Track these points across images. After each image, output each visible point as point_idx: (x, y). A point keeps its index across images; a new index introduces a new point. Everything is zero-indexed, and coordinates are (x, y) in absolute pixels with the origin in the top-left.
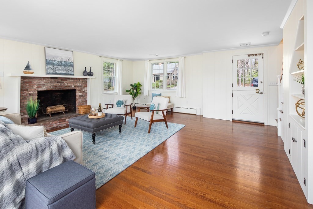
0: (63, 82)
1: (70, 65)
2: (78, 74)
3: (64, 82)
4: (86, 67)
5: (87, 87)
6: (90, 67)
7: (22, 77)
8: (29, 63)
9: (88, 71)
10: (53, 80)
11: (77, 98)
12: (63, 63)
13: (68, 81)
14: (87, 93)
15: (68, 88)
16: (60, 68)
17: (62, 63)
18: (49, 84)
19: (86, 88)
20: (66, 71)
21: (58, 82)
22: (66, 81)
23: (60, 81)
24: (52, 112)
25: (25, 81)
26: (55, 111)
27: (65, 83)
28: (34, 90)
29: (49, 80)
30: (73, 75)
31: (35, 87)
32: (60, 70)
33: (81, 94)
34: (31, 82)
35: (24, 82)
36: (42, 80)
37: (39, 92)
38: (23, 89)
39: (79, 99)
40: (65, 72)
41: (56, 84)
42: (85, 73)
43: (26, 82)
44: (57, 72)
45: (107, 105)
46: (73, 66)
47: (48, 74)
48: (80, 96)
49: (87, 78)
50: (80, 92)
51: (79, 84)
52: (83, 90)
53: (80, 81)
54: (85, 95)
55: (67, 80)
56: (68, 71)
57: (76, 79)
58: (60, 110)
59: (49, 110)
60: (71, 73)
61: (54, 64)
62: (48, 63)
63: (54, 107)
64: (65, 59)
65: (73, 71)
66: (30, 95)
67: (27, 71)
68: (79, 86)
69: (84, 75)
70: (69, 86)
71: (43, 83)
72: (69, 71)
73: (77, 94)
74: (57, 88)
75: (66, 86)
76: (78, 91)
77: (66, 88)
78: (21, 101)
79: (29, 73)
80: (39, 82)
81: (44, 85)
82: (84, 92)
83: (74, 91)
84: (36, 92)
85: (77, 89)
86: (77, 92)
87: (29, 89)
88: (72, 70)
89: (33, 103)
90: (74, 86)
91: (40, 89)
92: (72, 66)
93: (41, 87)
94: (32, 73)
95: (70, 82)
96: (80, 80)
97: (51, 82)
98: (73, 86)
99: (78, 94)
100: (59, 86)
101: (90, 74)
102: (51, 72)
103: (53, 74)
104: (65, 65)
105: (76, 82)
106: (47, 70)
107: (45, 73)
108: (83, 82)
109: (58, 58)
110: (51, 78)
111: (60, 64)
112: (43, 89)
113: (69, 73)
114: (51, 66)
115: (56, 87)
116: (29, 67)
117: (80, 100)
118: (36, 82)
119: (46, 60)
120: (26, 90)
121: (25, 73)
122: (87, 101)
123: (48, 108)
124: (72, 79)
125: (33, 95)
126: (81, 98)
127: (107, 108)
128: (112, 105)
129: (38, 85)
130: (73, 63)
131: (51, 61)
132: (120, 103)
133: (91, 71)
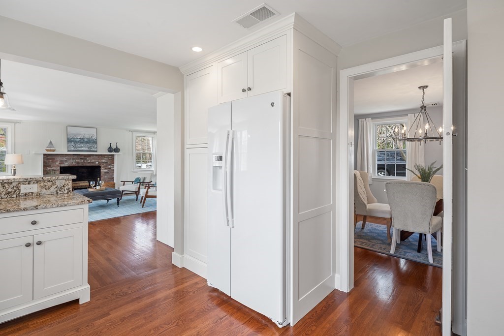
0: (86, 159)
1: (93, 142)
2: (102, 150)
3: (88, 158)
4: (111, 143)
5: (114, 163)
6: (117, 143)
7: (44, 155)
8: (51, 142)
9: (114, 147)
10: (75, 157)
11: (102, 174)
12: (86, 140)
13: (92, 157)
14: (113, 170)
15: (91, 165)
16: (82, 145)
17: (84, 140)
18: (72, 161)
19: (112, 165)
20: (89, 148)
21: (81, 159)
22: (90, 158)
23: (83, 157)
24: (75, 187)
26: (78, 186)
28: (56, 166)
29: (71, 157)
30: (96, 151)
31: (58, 163)
32: (82, 147)
33: (106, 171)
34: (54, 159)
35: (47, 159)
36: (64, 157)
37: (61, 167)
38: (46, 165)
39: (104, 175)
40: (87, 149)
41: (78, 160)
42: (110, 149)
43: (49, 158)
44: (79, 149)
45: (124, 182)
46: (96, 143)
47: (69, 151)
48: (105, 172)
49: (113, 155)
50: (106, 169)
51: (104, 161)
52: (110, 167)
53: (105, 157)
54: (111, 171)
56: (91, 148)
57: (101, 155)
58: (84, 186)
60: (94, 150)
61: (75, 142)
62: (69, 141)
63: (77, 182)
64: (87, 137)
65: (97, 148)
66: (53, 170)
67: (49, 149)
68: (104, 163)
69: (110, 151)
70: (93, 163)
73: (101, 171)
74: (80, 165)
75: (89, 163)
77: (89, 165)
79: (50, 151)
80: (61, 158)
81: (66, 161)
82: (110, 168)
83: (99, 167)
84: (59, 168)
85: (102, 165)
86: (102, 168)
87: (52, 165)
88: (95, 147)
90: (99, 163)
91: (62, 165)
93: (63, 163)
94: (54, 151)
95: (94, 159)
97: (73, 159)
98: (97, 163)
99: (103, 170)
100: (82, 163)
101: (117, 150)
102: (73, 149)
103: (74, 151)
104: (87, 142)
105: (100, 159)
106: (68, 147)
107: (67, 151)
108: (109, 159)
109: (80, 136)
110: (74, 155)
111: (82, 141)
112: (65, 165)
113: (92, 150)
114: (73, 144)
115: (79, 163)
116: (51, 145)
117: (106, 177)
118: (59, 159)
119: (68, 139)
120: (50, 166)
121: (47, 150)
122: (113, 178)
124: (96, 155)
126: (107, 174)
127: (124, 185)
128: (133, 182)
129: (61, 161)
130: (96, 139)
131: (72, 139)
132: (137, 181)
133: (118, 147)
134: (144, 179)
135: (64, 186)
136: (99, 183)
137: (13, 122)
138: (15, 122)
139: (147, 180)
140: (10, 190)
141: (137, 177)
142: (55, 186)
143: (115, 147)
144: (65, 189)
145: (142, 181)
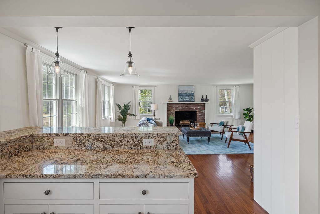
1: (192, 95)
2: (197, 101)
3: (189, 106)
4: (203, 96)
6: (206, 95)
7: (167, 104)
8: (170, 96)
9: (205, 98)
10: (182, 105)
11: (197, 117)
12: (188, 94)
13: (191, 105)
14: (204, 114)
15: (191, 110)
16: (186, 97)
18: (181, 108)
19: (204, 110)
20: (190, 99)
21: (186, 106)
23: (186, 105)
24: (182, 124)
26: (184, 124)
28: (173, 111)
30: (194, 101)
31: (174, 109)
32: (186, 99)
33: (200, 114)
34: (172, 106)
37: (175, 111)
38: (168, 110)
39: (199, 117)
40: (189, 100)
41: (184, 107)
42: (202, 100)
43: (170, 106)
44: (184, 100)
45: (212, 124)
46: (194, 96)
47: (179, 101)
48: (200, 115)
49: (204, 104)
50: (200, 113)
52: (202, 112)
53: (199, 105)
57: (197, 104)
58: (187, 124)
59: (181, 122)
60: (193, 100)
61: (182, 96)
62: (180, 95)
63: (184, 121)
64: (189, 92)
67: (170, 100)
68: (198, 109)
69: (202, 101)
70: (192, 109)
73: (197, 114)
74: (185, 110)
75: (190, 109)
77: (190, 110)
78: (167, 116)
80: (176, 106)
81: (178, 107)
82: (202, 113)
83: (195, 112)
85: (197, 111)
86: (197, 113)
87: (171, 110)
88: (194, 98)
89: (172, 117)
91: (176, 110)
93: (176, 109)
94: (172, 101)
95: (193, 106)
97: (181, 106)
98: (194, 109)
99: (198, 114)
100: (186, 109)
101: (206, 100)
102: (181, 100)
104: (189, 96)
105: (196, 106)
106: (179, 99)
107: (178, 101)
108: (202, 106)
109: (185, 92)
110: (182, 104)
111: (186, 95)
112: (178, 110)
114: (181, 97)
115: (184, 109)
116: (170, 98)
117: (200, 118)
118: (174, 106)
119: (179, 94)
120: (170, 110)
121: (169, 101)
122: (204, 119)
123: (181, 121)
124: (194, 104)
125: (173, 113)
126: (200, 117)
127: (212, 126)
128: (218, 124)
130: (194, 93)
131: (181, 94)
132: (222, 124)
133: (207, 98)
134: (227, 123)
135: (173, 142)
136: (196, 124)
137: (154, 86)
138: (155, 86)
139: (229, 124)
140: (136, 143)
141: (221, 121)
142: (166, 142)
144: (174, 144)
145: (225, 125)
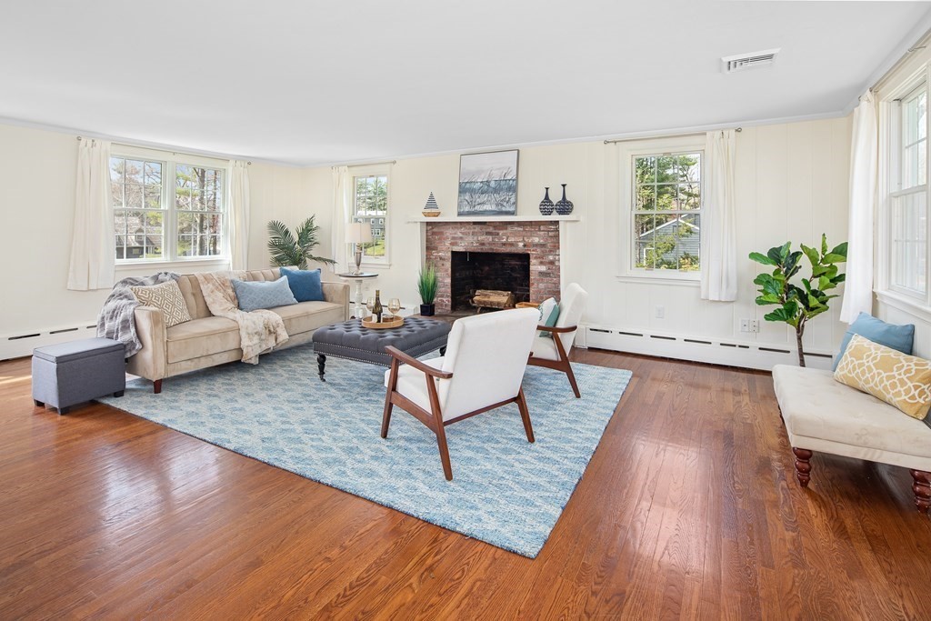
0: (498, 234)
1: (510, 187)
2: (529, 211)
3: (501, 232)
4: (547, 189)
5: (558, 248)
6: (564, 186)
7: (428, 224)
8: (432, 196)
9: (556, 197)
10: (477, 228)
11: (532, 277)
12: (493, 184)
13: (510, 229)
14: (559, 268)
15: (509, 250)
16: (484, 198)
17: (489, 186)
18: (470, 239)
19: (555, 252)
20: (497, 205)
21: (488, 233)
22: (505, 231)
23: (491, 229)
25: (435, 230)
26: (486, 302)
27: (503, 235)
28: (446, 250)
29: (470, 229)
30: (512, 213)
31: (447, 243)
32: (483, 203)
33: (543, 268)
34: (441, 233)
35: (433, 233)
36: (458, 228)
37: (453, 252)
38: (430, 247)
39: (539, 281)
40: (494, 208)
41: (483, 237)
42: (546, 206)
43: (433, 230)
44: (478, 208)
46: (516, 191)
47: (460, 214)
48: (541, 273)
49: (558, 222)
50: (541, 263)
51: (536, 240)
52: (551, 258)
53: (540, 230)
54: (553, 272)
55: (506, 229)
56: (502, 205)
57: (531, 224)
59: (480, 296)
60: (508, 209)
61: (472, 191)
62: (463, 190)
63: (487, 293)
64: (497, 176)
65: (515, 203)
66: (441, 258)
67: (430, 210)
68: (537, 245)
69: (546, 212)
70: (512, 244)
71: (461, 235)
72: (505, 204)
73: (532, 268)
74: (486, 249)
75: (504, 244)
76: (536, 258)
77: (503, 250)
79: (432, 214)
80: (453, 232)
81: (461, 238)
82: (552, 263)
83: (524, 259)
84: (450, 254)
85: (532, 252)
86: (533, 261)
87: (439, 247)
88: (512, 200)
90: (525, 246)
91: (456, 249)
92: (513, 189)
93: (457, 244)
94: (437, 215)
95: (514, 234)
96: (542, 228)
97: (472, 234)
98: (521, 244)
99: (536, 267)
100: (490, 244)
101: (565, 207)
102: (467, 209)
103: (469, 214)
104: (496, 191)
105: (529, 234)
106: (460, 206)
107: (456, 214)
108: (551, 234)
109: (482, 176)
110: (475, 223)
111: (486, 189)
112: (460, 248)
113: (504, 209)
114: (467, 197)
115: (483, 244)
116: (431, 203)
117: (542, 286)
118: (449, 232)
119: (460, 184)
120: (435, 248)
121: (427, 215)
122: (560, 292)
123: (478, 292)
124: (520, 224)
125: (444, 259)
126: (545, 279)
129: (453, 238)
130: (516, 180)
131: (468, 186)
133: (568, 199)
143: (561, 199)
